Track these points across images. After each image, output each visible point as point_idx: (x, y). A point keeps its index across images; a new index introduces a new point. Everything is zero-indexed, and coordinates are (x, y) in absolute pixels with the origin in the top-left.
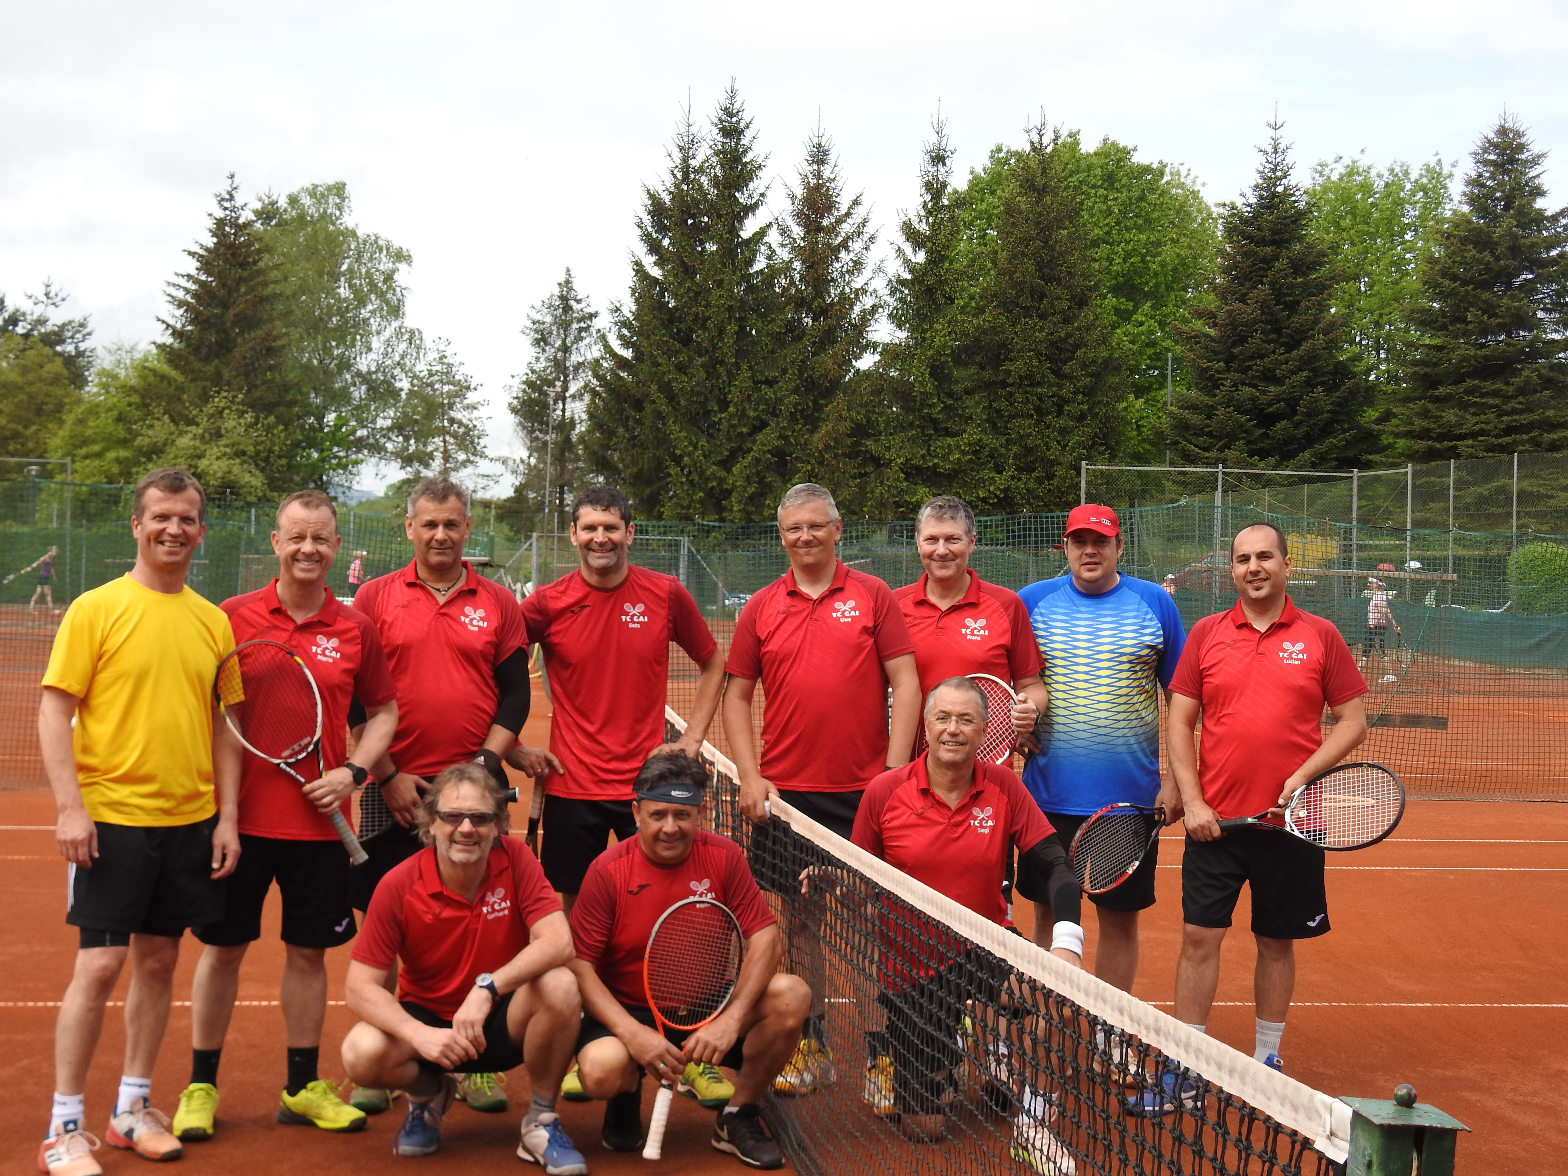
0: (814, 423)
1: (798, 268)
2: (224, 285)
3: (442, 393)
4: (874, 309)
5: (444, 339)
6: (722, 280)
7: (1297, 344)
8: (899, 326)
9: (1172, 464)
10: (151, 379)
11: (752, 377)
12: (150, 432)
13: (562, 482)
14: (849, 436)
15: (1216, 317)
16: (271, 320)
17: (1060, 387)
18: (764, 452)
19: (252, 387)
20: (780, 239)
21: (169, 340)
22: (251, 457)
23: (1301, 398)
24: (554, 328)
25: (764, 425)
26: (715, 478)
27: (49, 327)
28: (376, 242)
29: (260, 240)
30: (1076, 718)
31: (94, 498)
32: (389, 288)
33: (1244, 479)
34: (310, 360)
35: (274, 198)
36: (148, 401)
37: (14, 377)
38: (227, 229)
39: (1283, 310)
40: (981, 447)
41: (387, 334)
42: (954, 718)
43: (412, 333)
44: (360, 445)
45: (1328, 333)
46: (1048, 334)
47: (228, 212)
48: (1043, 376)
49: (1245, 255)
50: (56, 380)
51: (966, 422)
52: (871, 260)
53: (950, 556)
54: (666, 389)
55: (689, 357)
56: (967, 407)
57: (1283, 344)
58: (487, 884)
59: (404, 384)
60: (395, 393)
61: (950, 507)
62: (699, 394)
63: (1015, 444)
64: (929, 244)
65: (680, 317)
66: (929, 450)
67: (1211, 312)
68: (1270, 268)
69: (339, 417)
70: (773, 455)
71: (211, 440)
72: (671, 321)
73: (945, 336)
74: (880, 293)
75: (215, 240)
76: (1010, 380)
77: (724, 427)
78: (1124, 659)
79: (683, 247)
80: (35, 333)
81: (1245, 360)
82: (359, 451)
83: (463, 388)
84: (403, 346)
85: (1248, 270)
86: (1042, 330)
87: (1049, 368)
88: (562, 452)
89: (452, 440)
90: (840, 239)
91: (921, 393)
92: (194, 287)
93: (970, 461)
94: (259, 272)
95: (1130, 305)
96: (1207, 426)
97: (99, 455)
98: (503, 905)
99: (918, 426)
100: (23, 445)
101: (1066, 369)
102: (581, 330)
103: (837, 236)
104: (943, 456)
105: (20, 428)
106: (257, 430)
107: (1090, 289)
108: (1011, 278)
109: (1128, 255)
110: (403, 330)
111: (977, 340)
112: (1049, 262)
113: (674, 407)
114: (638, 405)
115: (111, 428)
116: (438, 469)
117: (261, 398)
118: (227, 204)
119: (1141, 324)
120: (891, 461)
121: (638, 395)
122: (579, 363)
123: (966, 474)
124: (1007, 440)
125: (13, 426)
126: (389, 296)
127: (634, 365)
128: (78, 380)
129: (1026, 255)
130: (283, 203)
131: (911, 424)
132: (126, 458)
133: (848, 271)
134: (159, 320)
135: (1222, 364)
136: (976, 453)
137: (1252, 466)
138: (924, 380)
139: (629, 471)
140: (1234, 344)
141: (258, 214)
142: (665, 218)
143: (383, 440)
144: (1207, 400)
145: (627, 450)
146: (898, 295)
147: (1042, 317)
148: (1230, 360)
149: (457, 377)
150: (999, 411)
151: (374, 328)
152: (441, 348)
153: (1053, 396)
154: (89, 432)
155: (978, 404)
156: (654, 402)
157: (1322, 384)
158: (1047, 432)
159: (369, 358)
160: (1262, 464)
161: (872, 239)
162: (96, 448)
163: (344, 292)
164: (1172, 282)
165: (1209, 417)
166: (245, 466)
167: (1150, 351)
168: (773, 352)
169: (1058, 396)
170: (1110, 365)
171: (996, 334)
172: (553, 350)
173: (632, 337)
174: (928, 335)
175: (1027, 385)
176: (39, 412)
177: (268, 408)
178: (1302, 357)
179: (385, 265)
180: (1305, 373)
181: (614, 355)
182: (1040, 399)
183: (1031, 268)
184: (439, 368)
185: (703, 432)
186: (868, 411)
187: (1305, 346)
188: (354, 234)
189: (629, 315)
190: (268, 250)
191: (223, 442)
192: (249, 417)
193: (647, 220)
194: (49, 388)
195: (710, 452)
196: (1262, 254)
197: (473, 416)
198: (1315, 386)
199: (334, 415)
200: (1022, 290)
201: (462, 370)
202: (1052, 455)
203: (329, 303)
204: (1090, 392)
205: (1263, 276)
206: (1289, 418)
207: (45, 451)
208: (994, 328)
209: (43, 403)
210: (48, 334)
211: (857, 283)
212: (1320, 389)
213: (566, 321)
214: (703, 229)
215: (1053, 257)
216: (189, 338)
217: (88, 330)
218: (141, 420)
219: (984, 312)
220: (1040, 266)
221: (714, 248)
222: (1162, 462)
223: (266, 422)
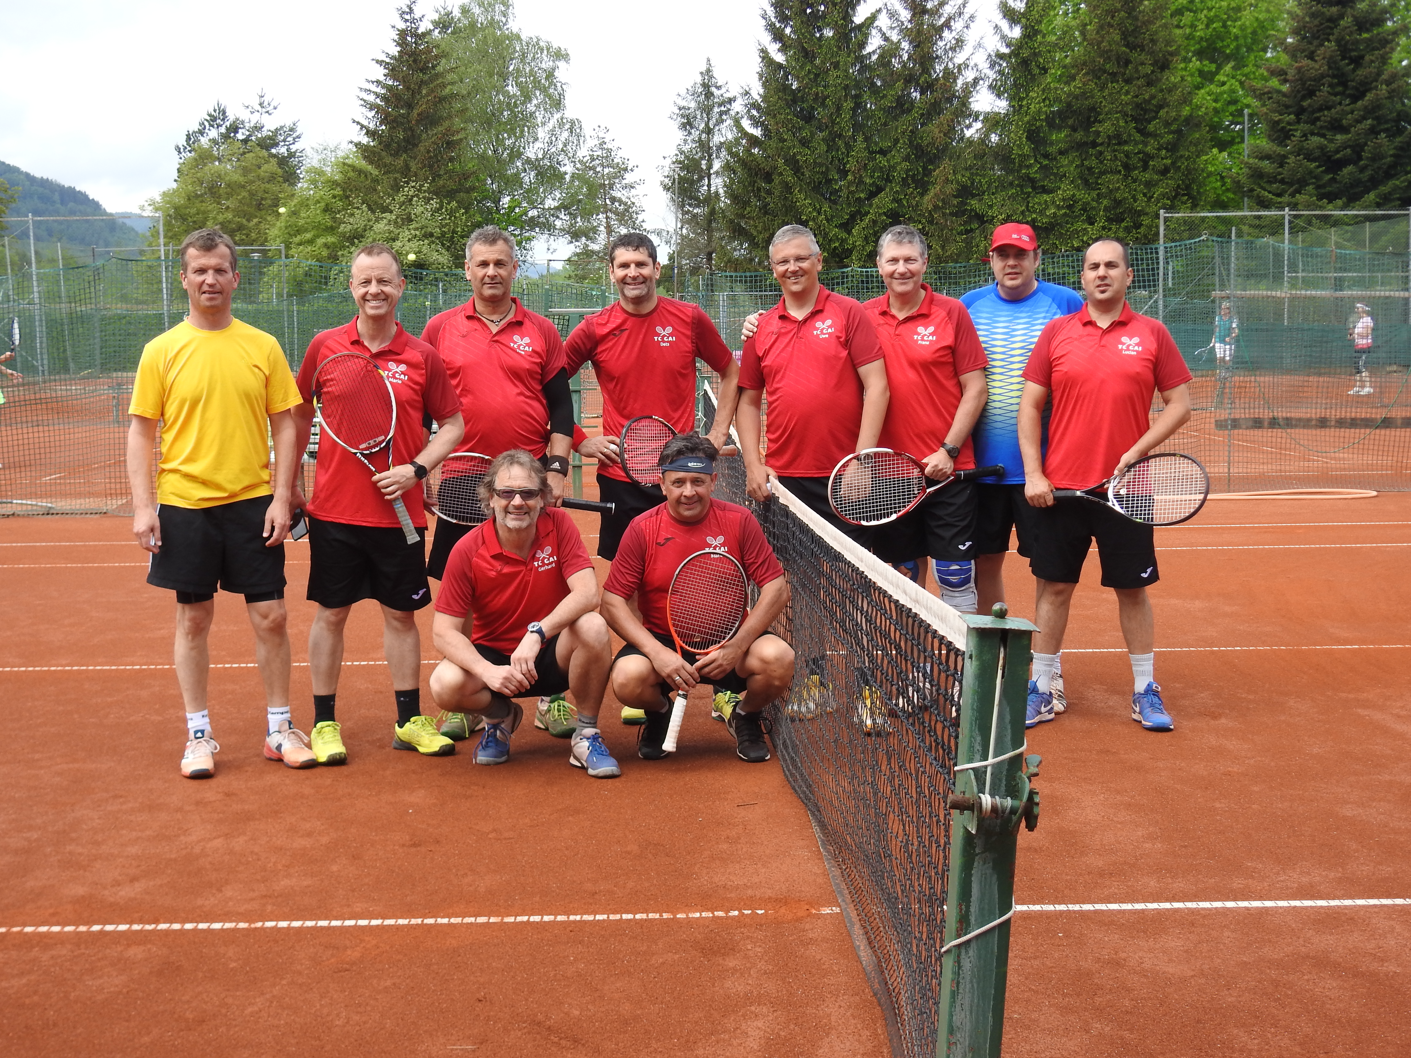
0: (923, 186)
1: (906, 48)
2: (408, 88)
3: (603, 175)
4: (976, 81)
5: (602, 127)
6: (838, 62)
7: (1362, 95)
8: (999, 96)
9: (1251, 209)
10: (351, 174)
11: (867, 148)
12: (351, 220)
13: (709, 249)
14: (955, 197)
15: (1286, 74)
16: (450, 117)
17: (1145, 144)
18: (880, 215)
19: (436, 176)
20: (888, 22)
21: (365, 140)
22: (438, 238)
23: (1366, 144)
24: (698, 113)
25: (880, 190)
26: (838, 239)
27: (265, 133)
28: (538, 44)
29: (437, 46)
31: (308, 279)
32: (551, 84)
33: (1314, 221)
34: (485, 152)
35: (449, 9)
36: (348, 193)
37: (237, 177)
38: (409, 39)
39: (1348, 64)
40: (1075, 202)
41: (550, 125)
43: (572, 123)
44: (533, 224)
45: (1391, 84)
46: (1133, 97)
47: (408, 24)
48: (1130, 135)
49: (1313, 15)
50: (272, 178)
51: (1060, 179)
52: (971, 37)
53: (909, 275)
54: (793, 163)
55: (811, 132)
56: (1062, 166)
57: (1350, 96)
58: (537, 544)
59: (568, 168)
60: (561, 176)
61: (908, 233)
62: (821, 165)
63: (1105, 197)
64: (1024, 20)
65: (802, 97)
66: (1027, 206)
67: (1282, 70)
68: (1336, 27)
69: (512, 200)
70: (888, 217)
71: (403, 224)
72: (794, 101)
73: (1039, 103)
74: (980, 67)
75: (399, 49)
76: (1099, 140)
77: (844, 194)
79: (803, 35)
80: (253, 138)
81: (1314, 112)
82: (532, 229)
83: (622, 170)
84: (566, 134)
85: (1315, 29)
86: (1127, 93)
87: (1135, 128)
88: (710, 222)
89: (613, 216)
90: (943, 20)
91: (1020, 155)
92: (383, 91)
93: (1065, 214)
94: (437, 75)
95: (1213, 67)
96: (1280, 174)
97: (311, 242)
98: (551, 559)
99: (1018, 186)
100: (247, 235)
101: (1151, 127)
102: (721, 113)
103: (940, 17)
104: (1040, 211)
105: (244, 221)
106: (441, 214)
107: (1172, 54)
108: (1099, 48)
109: (1210, 21)
110: (565, 121)
111: (1069, 105)
112: (1133, 31)
113: (799, 178)
114: (768, 177)
115: (319, 218)
116: (603, 243)
117: (444, 186)
118: (408, 17)
119: (1224, 84)
120: (993, 218)
121: (767, 169)
122: (721, 143)
123: (1062, 227)
124: (1098, 195)
125: (237, 219)
126: (551, 91)
127: (763, 142)
128: (290, 177)
129: (1112, 26)
130: (457, 13)
131: (1011, 184)
132: (334, 243)
133: (951, 49)
134: (354, 121)
135: (1292, 116)
136: (1070, 207)
137: (1321, 208)
138: (1021, 143)
139: (761, 237)
140: (1304, 98)
141: (436, 24)
142: (787, 8)
143: (552, 219)
144: (1279, 150)
145: (759, 218)
146: (997, 68)
147: (1128, 81)
148: (1300, 112)
149: (616, 161)
150: (1090, 169)
151: (539, 120)
152: (601, 135)
153: (1139, 153)
154: (301, 222)
155: (1072, 162)
156: (781, 174)
157: (1386, 130)
158: (1134, 186)
159: (536, 148)
160: (1330, 206)
161: (972, 18)
162: (308, 236)
163: (512, 89)
164: (1253, 44)
165: (1281, 166)
166: (433, 246)
167: (1232, 108)
168: (885, 124)
169: (1144, 152)
170: (1192, 122)
171: (1086, 99)
172: (698, 133)
173: (760, 117)
174: (1024, 103)
175: (1115, 144)
176: (259, 206)
177: (451, 195)
178: (1366, 107)
179: (547, 64)
180: (1369, 122)
181: (745, 134)
182: (1127, 156)
183: (1117, 38)
184: (599, 153)
185: (826, 199)
186: (972, 174)
187: (1369, 96)
188: (518, 37)
189: (757, 97)
190: (445, 55)
191: (414, 225)
192: (434, 203)
193: (771, 12)
194: (267, 186)
195: (832, 216)
196: (1328, 14)
197: (631, 195)
198: (1379, 133)
199: (508, 198)
200: (1109, 58)
201: (620, 153)
202: (1138, 206)
203: (499, 100)
204: (1172, 148)
205: (1329, 34)
206: (1355, 163)
207: (266, 240)
208: (1084, 93)
209: (262, 199)
210: (264, 139)
211: (960, 58)
212: (1383, 135)
213: (708, 106)
214: (820, 17)
215: (1137, 27)
216: (380, 136)
217: (297, 134)
218: (343, 209)
219: (1074, 80)
220: (1125, 35)
221: (831, 34)
222: (1241, 209)
223: (449, 207)
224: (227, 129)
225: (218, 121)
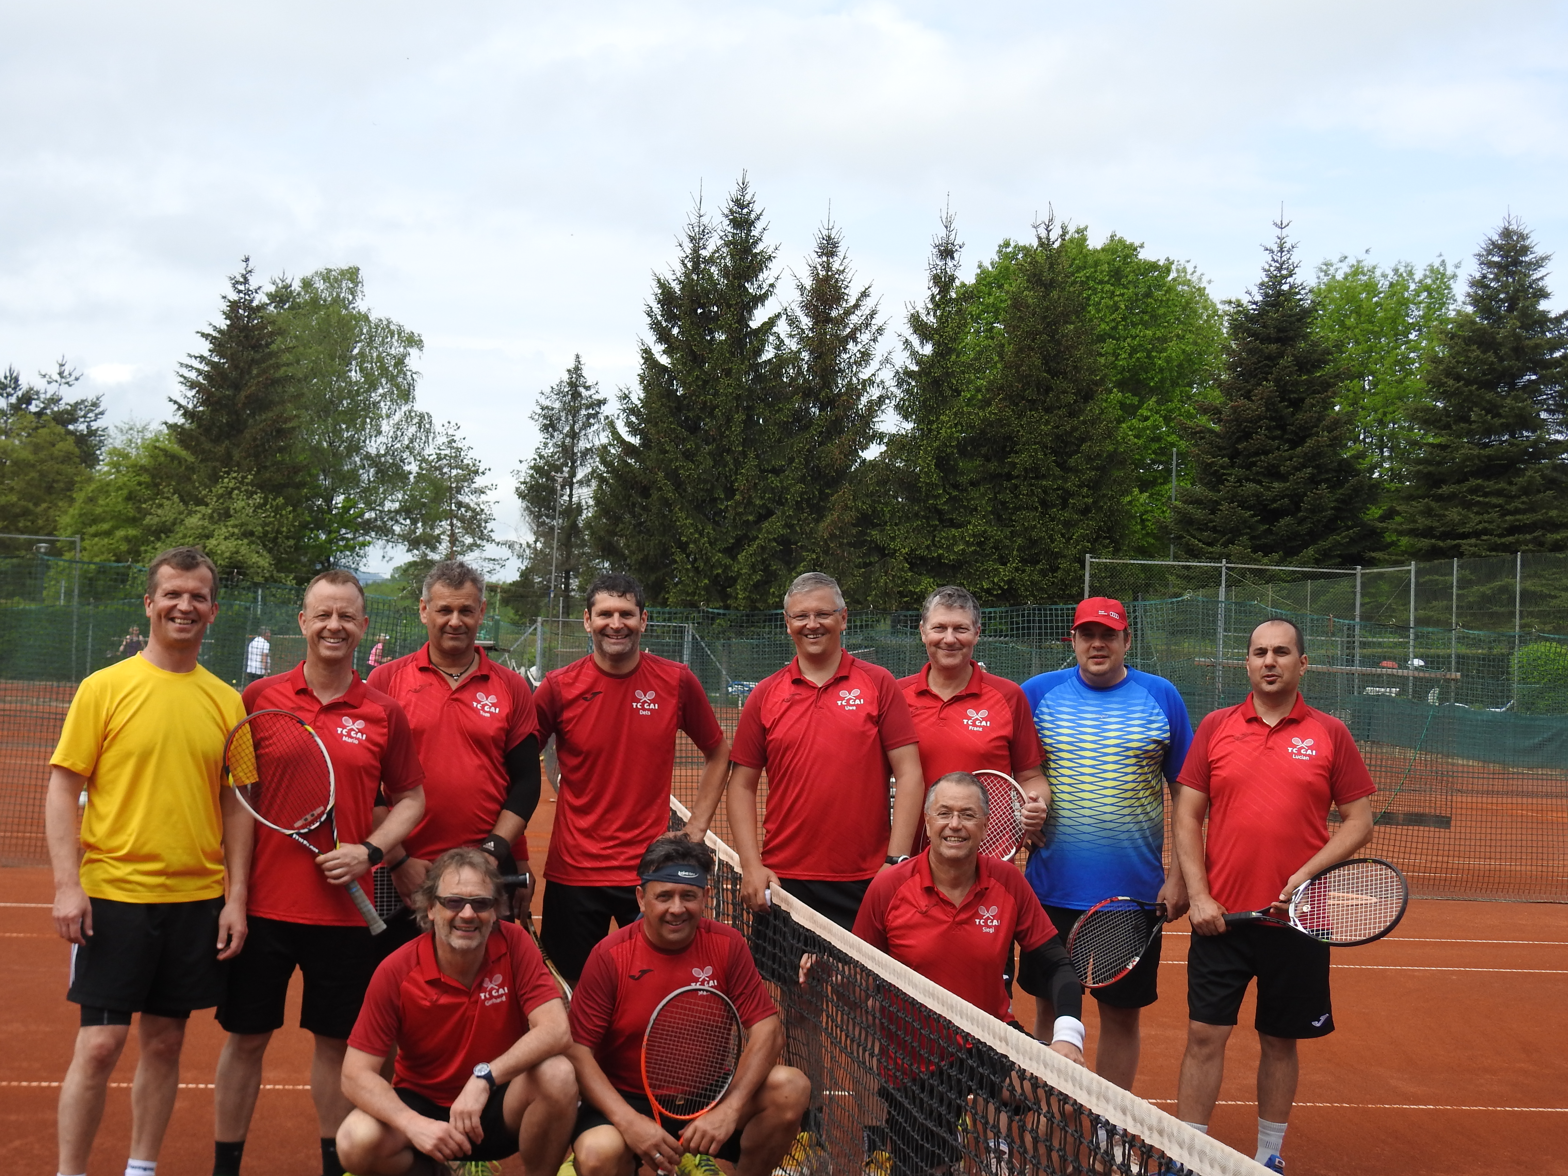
0: (819, 512)
1: (806, 358)
2: (236, 367)
3: (450, 477)
4: (881, 400)
5: (453, 423)
6: (730, 369)
7: (1301, 441)
8: (906, 418)
9: (1176, 558)
10: (162, 459)
11: (758, 466)
12: (159, 511)
13: (567, 567)
14: (854, 525)
15: (1221, 413)
16: (283, 402)
17: (1065, 480)
18: (770, 540)
19: (261, 468)
20: (788, 329)
21: (181, 421)
22: (259, 538)
23: (1305, 494)
24: (563, 414)
25: (770, 513)
26: (721, 565)
27: (62, 406)
28: (388, 327)
29: (273, 323)
30: (1082, 812)
31: (102, 576)
32: (399, 372)
33: (1248, 574)
34: (319, 442)
35: (288, 281)
36: (158, 480)
37: (26, 455)
38: (241, 311)
39: (1287, 407)
40: (986, 538)
41: (397, 417)
42: (956, 813)
43: (422, 416)
44: (368, 527)
45: (1333, 431)
46: (1053, 428)
47: (242, 295)
48: (1048, 469)
49: (1250, 352)
50: (67, 458)
51: (971, 513)
52: (879, 351)
53: (958, 645)
54: (673, 476)
55: (696, 444)
56: (973, 499)
57: (1288, 441)
58: (485, 970)
59: (412, 467)
60: (405, 476)
61: (959, 596)
62: (705, 481)
63: (1019, 536)
64: (936, 337)
65: (688, 405)
66: (933, 541)
67: (1216, 408)
68: (1275, 365)
69: (347, 499)
70: (778, 543)
71: (219, 520)
72: (679, 409)
73: (951, 428)
74: (887, 384)
75: (228, 322)
76: (1015, 473)
77: (730, 515)
78: (1130, 753)
79: (692, 336)
80: (48, 411)
81: (1249, 456)
82: (366, 533)
83: (472, 472)
84: (413, 429)
85: (1253, 367)
86: (1047, 423)
87: (1054, 461)
88: (569, 537)
89: (459, 524)
90: (848, 330)
91: (927, 484)
92: (206, 368)
93: (975, 552)
94: (272, 354)
95: (1136, 400)
96: (1212, 521)
97: (108, 533)
98: (501, 991)
99: (924, 517)
100: (33, 522)
101: (1072, 462)
102: (589, 416)
103: (845, 327)
104: (948, 547)
105: (31, 505)
106: (265, 511)
107: (1096, 383)
108: (1017, 372)
109: (1134, 351)
110: (413, 414)
111: (983, 432)
112: (1055, 356)
113: (680, 495)
114: (645, 492)
115: (120, 507)
116: (444, 552)
117: (270, 480)
118: (241, 287)
119: (1146, 419)
120: (895, 551)
121: (645, 482)
122: (587, 449)
123: (970, 565)
124: (1011, 532)
125: (22, 503)
126: (400, 380)
127: (641, 452)
128: (89, 458)
129: (1033, 349)
130: (296, 286)
131: (916, 515)
132: (135, 537)
133: (855, 362)
134: (171, 400)
135: (1226, 459)
136: (980, 544)
137: (1256, 561)
138: (930, 471)
139: (634, 557)
140: (1239, 440)
141: (272, 297)
142: (675, 307)
143: (390, 523)
144: (1211, 495)
145: (633, 536)
146: (905, 386)
147: (1048, 410)
148: (1234, 455)
149: (465, 462)
150: (1003, 503)
151: (384, 412)
152: (451, 432)
153: (1058, 489)
154: (99, 510)
155: (983, 495)
156: (660, 489)
157: (1326, 481)
158: (1051, 525)
159: (379, 442)
160: (1265, 560)
161: (880, 330)
162: (105, 526)
163: (355, 375)
164: (1178, 378)
165: (1213, 512)
166: (253, 547)
167: (1155, 446)
168: (780, 441)
169: (1063, 489)
170: (1115, 460)
171: (1002, 427)
172: (561, 436)
173: (640, 424)
174: (935, 426)
175: (1032, 478)
176: (50, 489)
177: (277, 489)
178: (1306, 454)
179: (397, 349)
180: (1309, 470)
181: (622, 441)
182: (1045, 492)
183: (1038, 362)
184: (447, 452)
185: (709, 520)
186: (874, 501)
187: (1309, 443)
188: (366, 318)
189: (638, 402)
190: (281, 332)
191: (231, 522)
192: (258, 498)
193: (657, 309)
194: (60, 466)
195: (716, 540)
196: (1267, 351)
197: (480, 500)
198: (1319, 483)
199: (342, 497)
200: (1028, 383)
201: (471, 454)
202: (1056, 547)
203: (340, 386)
204: (1094, 486)
205: (1268, 373)
206: (1293, 515)
207: (55, 529)
208: (1000, 420)
209: (54, 481)
210: (61, 413)
211: (865, 373)
212: (1324, 486)
213: (574, 407)
214: (712, 318)
215: (1059, 351)
216: (200, 419)
217: (100, 409)
218: (151, 499)
219: (990, 405)
220: (1046, 360)
221: (723, 337)
222: (1165, 556)
223: (274, 503)
224: (18, 399)
225: (9, 390)
